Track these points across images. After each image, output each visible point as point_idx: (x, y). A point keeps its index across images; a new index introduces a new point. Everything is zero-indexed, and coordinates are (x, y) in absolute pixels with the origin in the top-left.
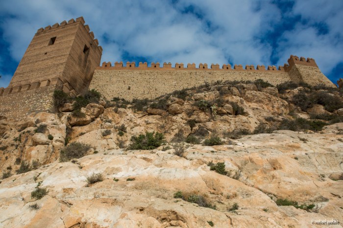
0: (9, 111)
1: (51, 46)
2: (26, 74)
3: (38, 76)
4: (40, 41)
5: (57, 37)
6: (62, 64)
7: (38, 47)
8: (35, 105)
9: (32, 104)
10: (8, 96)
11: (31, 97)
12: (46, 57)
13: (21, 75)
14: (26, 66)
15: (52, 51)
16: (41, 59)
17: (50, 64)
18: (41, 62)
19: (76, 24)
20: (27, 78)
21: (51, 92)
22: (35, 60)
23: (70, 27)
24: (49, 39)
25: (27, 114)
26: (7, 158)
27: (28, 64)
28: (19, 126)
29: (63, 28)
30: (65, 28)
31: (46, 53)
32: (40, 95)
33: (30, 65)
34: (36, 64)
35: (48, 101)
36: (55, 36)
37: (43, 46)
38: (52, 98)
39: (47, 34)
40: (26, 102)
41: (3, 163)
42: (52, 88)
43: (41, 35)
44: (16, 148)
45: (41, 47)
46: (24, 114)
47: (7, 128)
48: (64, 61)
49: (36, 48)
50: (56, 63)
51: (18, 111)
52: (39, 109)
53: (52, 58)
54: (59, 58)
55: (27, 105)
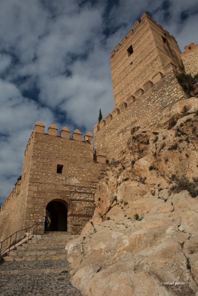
0: (136, 121)
1: (132, 55)
2: (124, 91)
3: (137, 84)
4: (119, 59)
5: (132, 44)
6: (155, 59)
7: (120, 64)
8: (162, 101)
9: (158, 102)
10: (126, 110)
11: (152, 97)
12: (133, 66)
13: (121, 94)
14: (120, 84)
15: (136, 58)
16: (130, 70)
17: (142, 68)
18: (132, 73)
19: (144, 21)
20: (128, 92)
21: (172, 80)
22: (125, 75)
23: (140, 28)
24: (126, 51)
25: (159, 114)
26: (187, 156)
27: (121, 81)
28: (165, 124)
29: (132, 34)
30: (135, 33)
31: (132, 63)
32: (161, 90)
33: (123, 82)
34: (128, 77)
35: (176, 89)
36: (130, 46)
37: (124, 61)
38: (178, 84)
39: (120, 50)
40: (149, 104)
41: (187, 163)
42: (170, 76)
43: (116, 55)
44: (189, 142)
45: (123, 62)
46: (156, 116)
47: (148, 135)
48: (156, 56)
49: (119, 66)
50: (148, 63)
51: (147, 117)
52: (171, 102)
53: (140, 63)
54: (149, 57)
55: (152, 106)
